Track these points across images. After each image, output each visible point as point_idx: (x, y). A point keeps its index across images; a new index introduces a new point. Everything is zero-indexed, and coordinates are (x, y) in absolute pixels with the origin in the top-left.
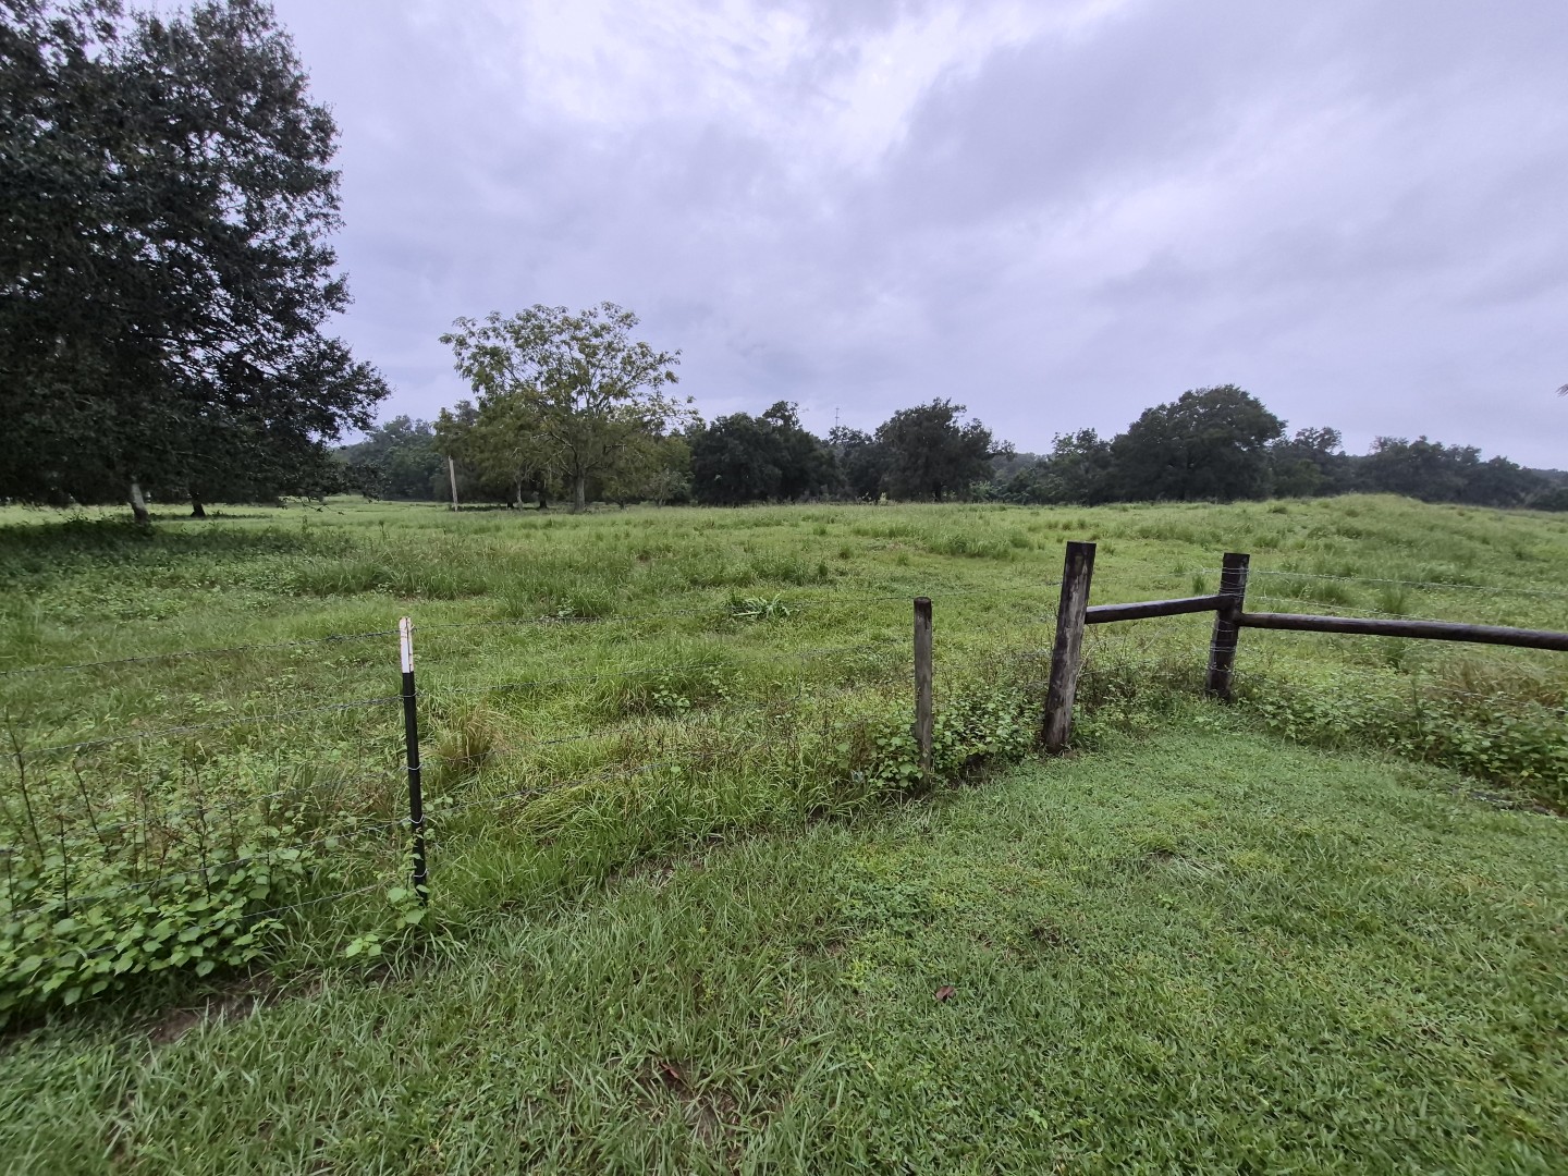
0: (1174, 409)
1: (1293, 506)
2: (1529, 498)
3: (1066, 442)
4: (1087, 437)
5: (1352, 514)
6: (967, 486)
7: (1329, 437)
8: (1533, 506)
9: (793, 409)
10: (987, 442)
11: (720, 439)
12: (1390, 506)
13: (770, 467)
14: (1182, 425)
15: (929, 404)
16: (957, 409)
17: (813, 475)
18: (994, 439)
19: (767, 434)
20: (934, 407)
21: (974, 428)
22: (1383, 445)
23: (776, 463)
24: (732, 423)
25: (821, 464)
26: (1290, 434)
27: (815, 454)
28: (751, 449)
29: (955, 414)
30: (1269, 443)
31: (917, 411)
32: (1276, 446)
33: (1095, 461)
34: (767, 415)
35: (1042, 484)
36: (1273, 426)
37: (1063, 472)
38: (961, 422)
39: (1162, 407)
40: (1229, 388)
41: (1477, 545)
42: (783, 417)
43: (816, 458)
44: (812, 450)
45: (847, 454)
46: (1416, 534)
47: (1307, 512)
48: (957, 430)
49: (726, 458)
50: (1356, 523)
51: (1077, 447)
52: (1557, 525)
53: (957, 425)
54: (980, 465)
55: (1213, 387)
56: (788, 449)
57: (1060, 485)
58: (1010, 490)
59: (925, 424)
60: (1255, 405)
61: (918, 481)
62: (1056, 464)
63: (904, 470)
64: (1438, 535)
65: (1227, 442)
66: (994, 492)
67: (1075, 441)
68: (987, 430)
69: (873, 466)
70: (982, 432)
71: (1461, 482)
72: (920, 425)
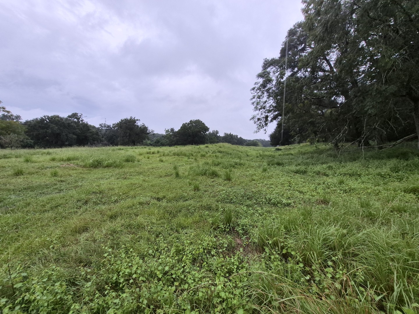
0: (188, 124)
1: (210, 146)
2: (245, 144)
3: (167, 131)
4: (172, 130)
5: (220, 147)
6: (142, 141)
7: (217, 132)
8: (245, 145)
9: (80, 116)
10: (147, 130)
11: (46, 124)
12: (227, 145)
13: (71, 135)
14: (190, 128)
15: (129, 118)
16: (137, 120)
17: (90, 138)
18: (149, 129)
19: (69, 123)
20: (131, 119)
21: (143, 126)
22: (225, 134)
23: (74, 133)
24: (52, 118)
25: (93, 134)
26: (211, 131)
27: (90, 131)
28: (62, 128)
29: (137, 122)
30: (207, 133)
31: (125, 120)
32: (209, 133)
33: (175, 136)
34: (69, 116)
35: (163, 141)
36: (207, 129)
37: (168, 138)
38: (139, 124)
39: (186, 123)
40: (199, 120)
41: (240, 153)
42: (76, 118)
43: (90, 133)
44: (89, 130)
45: (106, 132)
46: (231, 152)
47: (212, 147)
48: (138, 126)
49: (49, 131)
50: (221, 149)
51: (170, 132)
52: (250, 149)
53: (138, 124)
54: (145, 136)
55: (196, 120)
56: (79, 129)
57: (167, 142)
58: (155, 143)
59: (128, 123)
60: (204, 124)
61: (127, 140)
62: (166, 136)
63: (123, 137)
64: (235, 152)
65: (200, 132)
66: (151, 143)
67: (170, 131)
68: (146, 126)
69: (115, 136)
70: (145, 127)
71: (236, 141)
72: (126, 124)
